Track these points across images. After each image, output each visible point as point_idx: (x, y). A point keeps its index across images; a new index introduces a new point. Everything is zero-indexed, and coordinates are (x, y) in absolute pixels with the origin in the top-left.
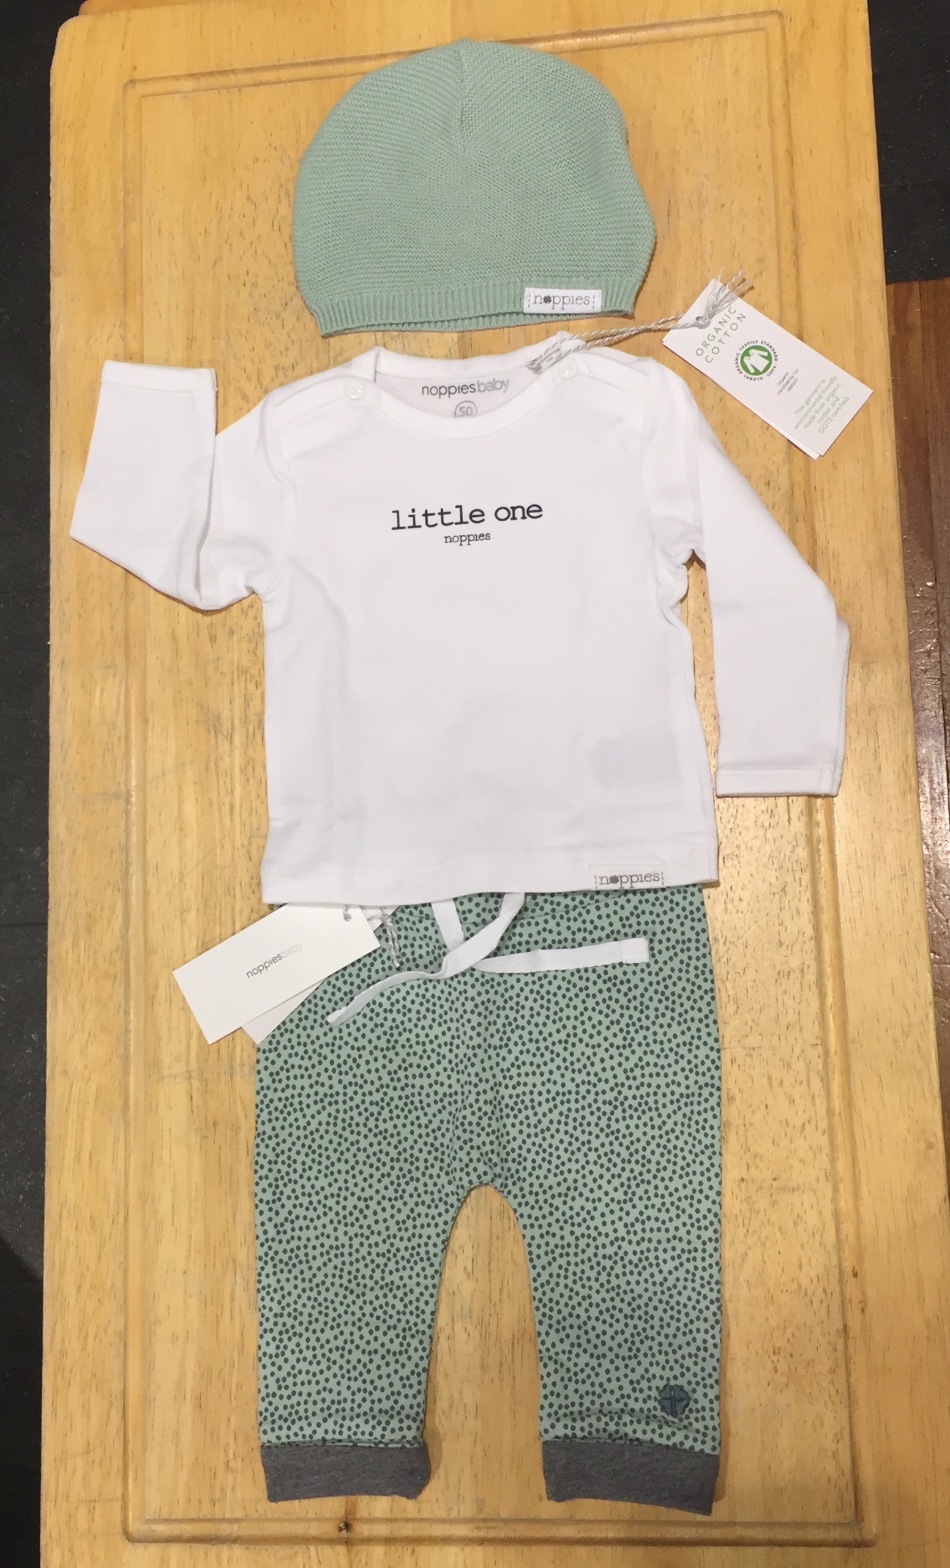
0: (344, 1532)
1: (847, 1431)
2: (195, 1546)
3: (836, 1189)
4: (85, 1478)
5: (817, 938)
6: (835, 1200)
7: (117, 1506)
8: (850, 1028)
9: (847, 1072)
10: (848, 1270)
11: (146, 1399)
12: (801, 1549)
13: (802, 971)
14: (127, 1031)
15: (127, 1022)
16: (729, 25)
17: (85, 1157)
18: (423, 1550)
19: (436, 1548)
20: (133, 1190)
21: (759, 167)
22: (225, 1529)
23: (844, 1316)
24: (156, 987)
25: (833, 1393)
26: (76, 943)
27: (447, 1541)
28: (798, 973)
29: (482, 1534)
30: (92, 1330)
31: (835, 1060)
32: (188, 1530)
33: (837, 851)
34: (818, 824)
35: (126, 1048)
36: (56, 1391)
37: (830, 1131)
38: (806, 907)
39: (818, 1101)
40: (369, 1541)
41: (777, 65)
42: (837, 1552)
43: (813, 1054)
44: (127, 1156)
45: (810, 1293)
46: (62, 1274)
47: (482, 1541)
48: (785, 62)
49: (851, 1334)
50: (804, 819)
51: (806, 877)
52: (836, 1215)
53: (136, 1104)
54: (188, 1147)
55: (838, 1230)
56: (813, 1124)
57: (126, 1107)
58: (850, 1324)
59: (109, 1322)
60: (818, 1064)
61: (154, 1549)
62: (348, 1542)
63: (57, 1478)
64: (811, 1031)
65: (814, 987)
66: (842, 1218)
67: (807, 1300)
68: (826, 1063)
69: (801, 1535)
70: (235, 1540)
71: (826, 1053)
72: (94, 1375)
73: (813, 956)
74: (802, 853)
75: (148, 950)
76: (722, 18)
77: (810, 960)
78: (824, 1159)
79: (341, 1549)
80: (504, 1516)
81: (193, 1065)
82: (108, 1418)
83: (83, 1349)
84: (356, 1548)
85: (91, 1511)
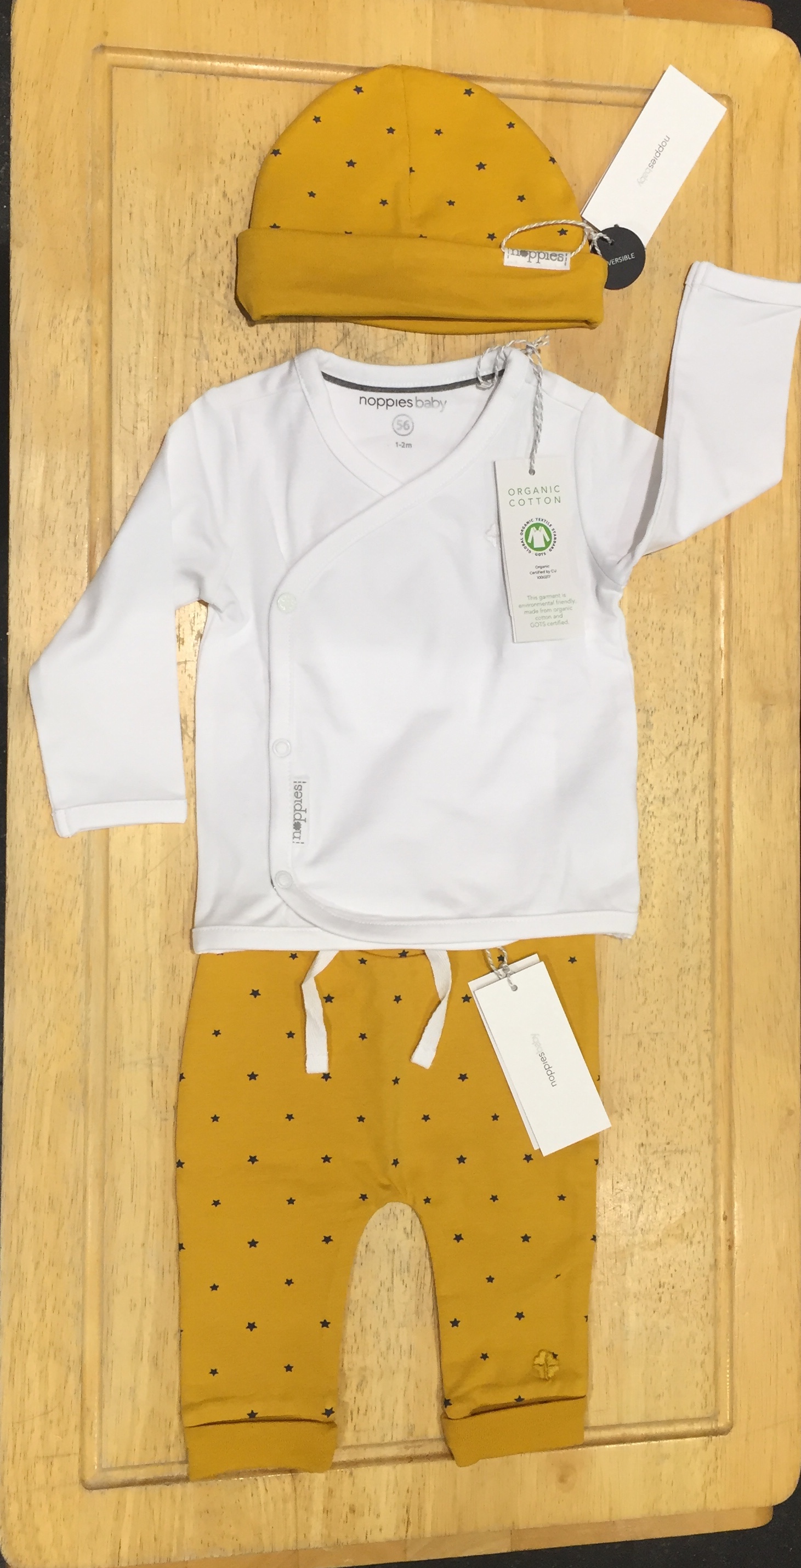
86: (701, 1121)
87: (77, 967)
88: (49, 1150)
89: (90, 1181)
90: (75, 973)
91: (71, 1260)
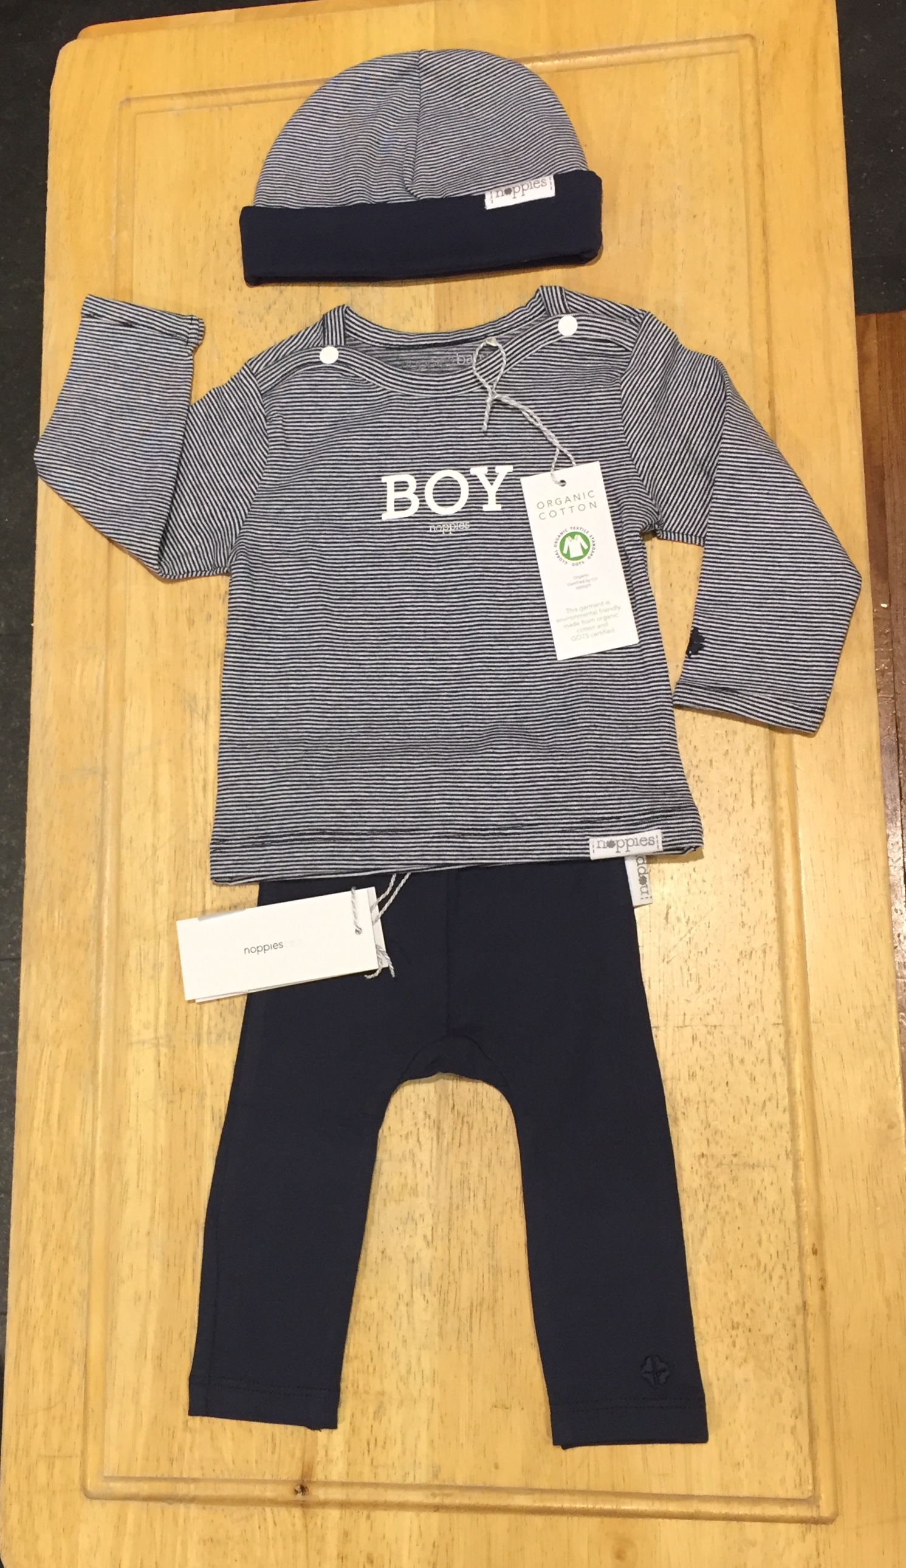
0: (300, 1496)
1: (805, 1407)
2: (152, 1504)
3: (796, 1167)
4: (45, 1434)
5: (780, 920)
6: (795, 1178)
7: (76, 1462)
8: (812, 1009)
9: (808, 1052)
10: (808, 1248)
11: (107, 1358)
12: (759, 1524)
13: (765, 952)
14: (98, 999)
15: (98, 990)
16: (703, 48)
17: (54, 1119)
18: (379, 1515)
19: (392, 1513)
20: (99, 1152)
21: (731, 181)
22: (182, 1489)
23: (803, 1292)
24: (127, 955)
25: (792, 1368)
26: (50, 912)
27: (402, 1506)
28: (760, 953)
29: (437, 1500)
30: (56, 1288)
31: (798, 1041)
32: (146, 1488)
33: (800, 835)
34: (781, 809)
35: (97, 1015)
36: (19, 1348)
37: (792, 1109)
38: (770, 891)
39: (779, 1079)
40: (324, 1504)
41: (749, 86)
42: (794, 1528)
43: (776, 1035)
44: (95, 1119)
45: (769, 1268)
46: (29, 1231)
47: (437, 1508)
48: (757, 82)
49: (811, 1310)
50: (768, 803)
51: (769, 861)
52: (797, 1192)
53: (105, 1070)
54: (155, 1111)
55: (798, 1207)
56: (774, 1102)
57: (95, 1072)
58: (810, 1302)
59: (73, 1282)
60: (779, 1043)
61: (112, 1506)
62: (304, 1505)
63: (18, 1433)
64: (772, 1011)
65: (776, 969)
66: (803, 1196)
67: (766, 1275)
68: (787, 1042)
69: (757, 1511)
70: (193, 1500)
71: (788, 1033)
72: (56, 1332)
73: (775, 937)
74: (766, 837)
75: (119, 918)
76: (696, 42)
77: (772, 941)
78: (785, 1136)
79: (297, 1512)
80: (459, 1482)
81: (162, 1032)
82: (70, 1375)
83: (48, 1305)
84: (311, 1511)
85: (51, 1467)
86: (776, 1131)
87: (89, 944)
88: (59, 1128)
89: (98, 1165)
90: (86, 950)
91: (78, 1244)
